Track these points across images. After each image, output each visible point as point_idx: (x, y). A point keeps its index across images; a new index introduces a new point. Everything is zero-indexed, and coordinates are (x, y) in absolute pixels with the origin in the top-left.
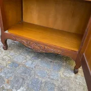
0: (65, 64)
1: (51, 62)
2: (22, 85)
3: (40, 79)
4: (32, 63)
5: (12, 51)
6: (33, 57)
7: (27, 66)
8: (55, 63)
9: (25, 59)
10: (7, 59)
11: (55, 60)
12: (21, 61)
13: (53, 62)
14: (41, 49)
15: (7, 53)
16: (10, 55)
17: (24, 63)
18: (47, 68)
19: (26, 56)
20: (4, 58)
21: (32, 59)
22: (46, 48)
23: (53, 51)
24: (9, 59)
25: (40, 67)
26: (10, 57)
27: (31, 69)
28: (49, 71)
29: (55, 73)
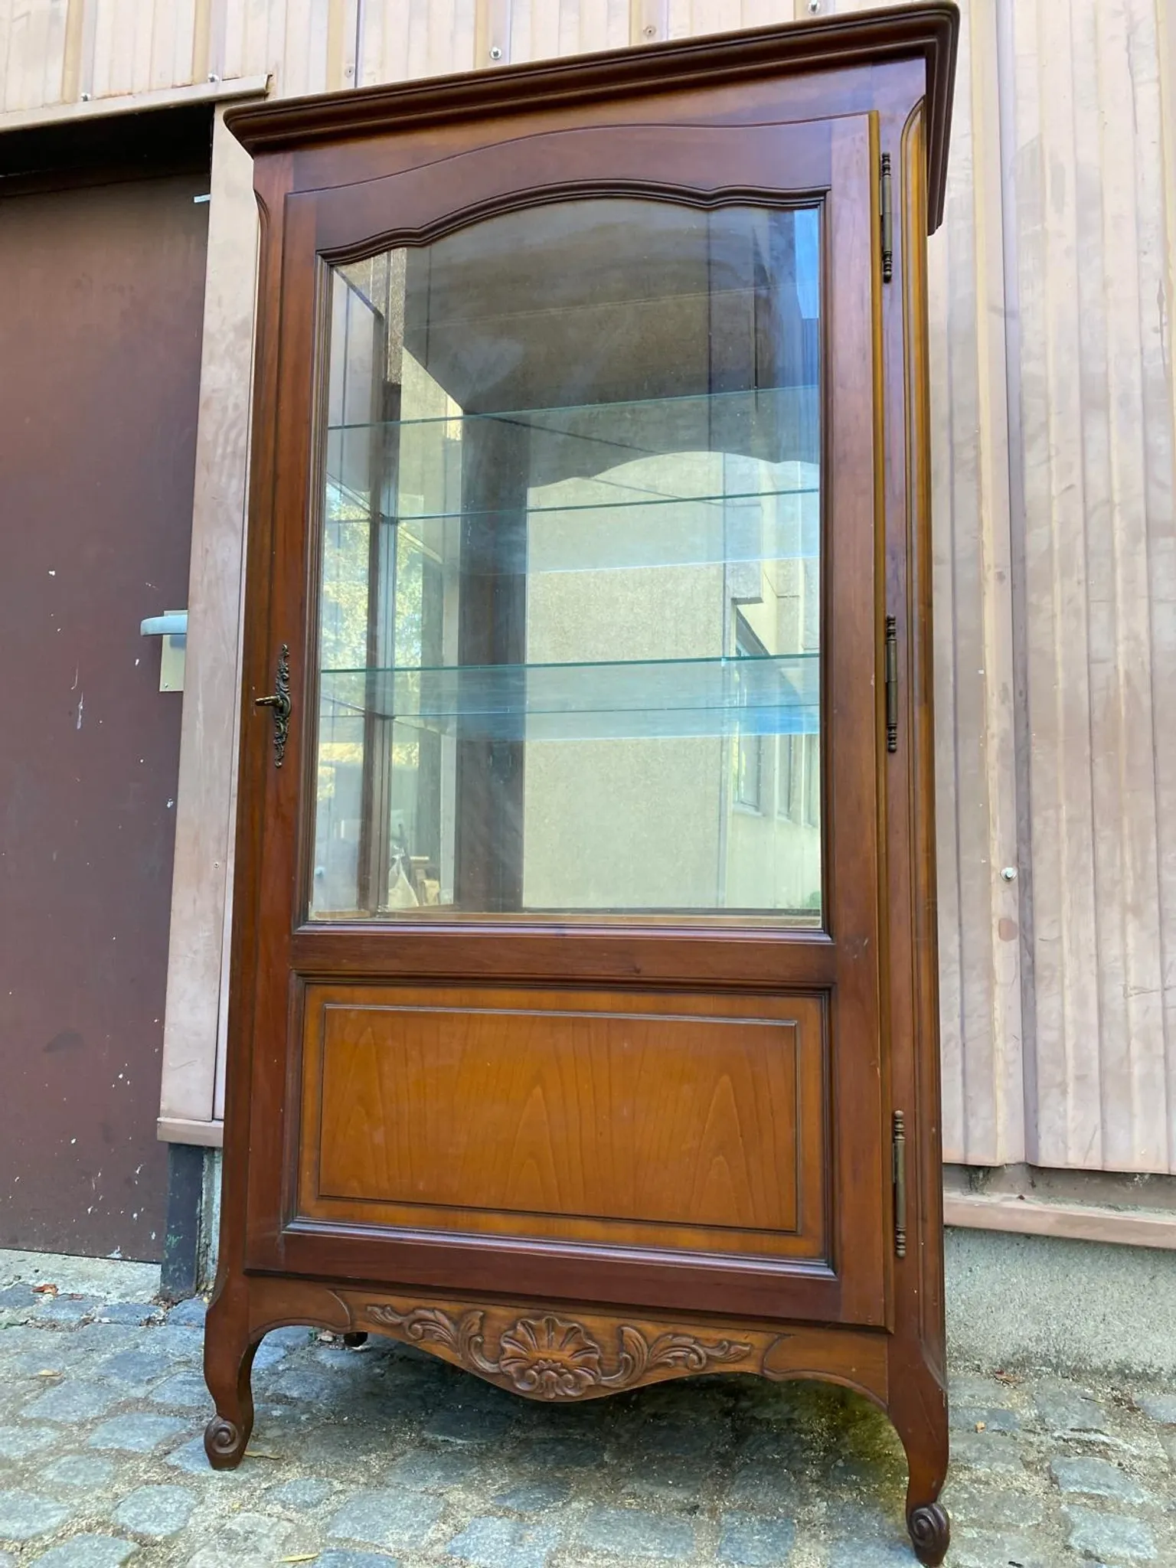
0: (821, 1506)
1: (692, 1510)
4: (517, 1538)
6: (504, 1497)
7: (478, 1561)
8: (736, 1510)
10: (269, 1537)
11: (722, 1493)
12: (406, 1538)
13: (713, 1511)
14: (586, 1364)
15: (245, 1493)
16: (284, 1507)
17: (439, 1549)
18: (665, 1555)
19: (442, 1494)
20: (234, 1528)
21: (508, 1509)
22: (630, 1337)
23: (693, 1361)
24: (288, 1536)
25: (604, 1562)
26: (293, 1515)
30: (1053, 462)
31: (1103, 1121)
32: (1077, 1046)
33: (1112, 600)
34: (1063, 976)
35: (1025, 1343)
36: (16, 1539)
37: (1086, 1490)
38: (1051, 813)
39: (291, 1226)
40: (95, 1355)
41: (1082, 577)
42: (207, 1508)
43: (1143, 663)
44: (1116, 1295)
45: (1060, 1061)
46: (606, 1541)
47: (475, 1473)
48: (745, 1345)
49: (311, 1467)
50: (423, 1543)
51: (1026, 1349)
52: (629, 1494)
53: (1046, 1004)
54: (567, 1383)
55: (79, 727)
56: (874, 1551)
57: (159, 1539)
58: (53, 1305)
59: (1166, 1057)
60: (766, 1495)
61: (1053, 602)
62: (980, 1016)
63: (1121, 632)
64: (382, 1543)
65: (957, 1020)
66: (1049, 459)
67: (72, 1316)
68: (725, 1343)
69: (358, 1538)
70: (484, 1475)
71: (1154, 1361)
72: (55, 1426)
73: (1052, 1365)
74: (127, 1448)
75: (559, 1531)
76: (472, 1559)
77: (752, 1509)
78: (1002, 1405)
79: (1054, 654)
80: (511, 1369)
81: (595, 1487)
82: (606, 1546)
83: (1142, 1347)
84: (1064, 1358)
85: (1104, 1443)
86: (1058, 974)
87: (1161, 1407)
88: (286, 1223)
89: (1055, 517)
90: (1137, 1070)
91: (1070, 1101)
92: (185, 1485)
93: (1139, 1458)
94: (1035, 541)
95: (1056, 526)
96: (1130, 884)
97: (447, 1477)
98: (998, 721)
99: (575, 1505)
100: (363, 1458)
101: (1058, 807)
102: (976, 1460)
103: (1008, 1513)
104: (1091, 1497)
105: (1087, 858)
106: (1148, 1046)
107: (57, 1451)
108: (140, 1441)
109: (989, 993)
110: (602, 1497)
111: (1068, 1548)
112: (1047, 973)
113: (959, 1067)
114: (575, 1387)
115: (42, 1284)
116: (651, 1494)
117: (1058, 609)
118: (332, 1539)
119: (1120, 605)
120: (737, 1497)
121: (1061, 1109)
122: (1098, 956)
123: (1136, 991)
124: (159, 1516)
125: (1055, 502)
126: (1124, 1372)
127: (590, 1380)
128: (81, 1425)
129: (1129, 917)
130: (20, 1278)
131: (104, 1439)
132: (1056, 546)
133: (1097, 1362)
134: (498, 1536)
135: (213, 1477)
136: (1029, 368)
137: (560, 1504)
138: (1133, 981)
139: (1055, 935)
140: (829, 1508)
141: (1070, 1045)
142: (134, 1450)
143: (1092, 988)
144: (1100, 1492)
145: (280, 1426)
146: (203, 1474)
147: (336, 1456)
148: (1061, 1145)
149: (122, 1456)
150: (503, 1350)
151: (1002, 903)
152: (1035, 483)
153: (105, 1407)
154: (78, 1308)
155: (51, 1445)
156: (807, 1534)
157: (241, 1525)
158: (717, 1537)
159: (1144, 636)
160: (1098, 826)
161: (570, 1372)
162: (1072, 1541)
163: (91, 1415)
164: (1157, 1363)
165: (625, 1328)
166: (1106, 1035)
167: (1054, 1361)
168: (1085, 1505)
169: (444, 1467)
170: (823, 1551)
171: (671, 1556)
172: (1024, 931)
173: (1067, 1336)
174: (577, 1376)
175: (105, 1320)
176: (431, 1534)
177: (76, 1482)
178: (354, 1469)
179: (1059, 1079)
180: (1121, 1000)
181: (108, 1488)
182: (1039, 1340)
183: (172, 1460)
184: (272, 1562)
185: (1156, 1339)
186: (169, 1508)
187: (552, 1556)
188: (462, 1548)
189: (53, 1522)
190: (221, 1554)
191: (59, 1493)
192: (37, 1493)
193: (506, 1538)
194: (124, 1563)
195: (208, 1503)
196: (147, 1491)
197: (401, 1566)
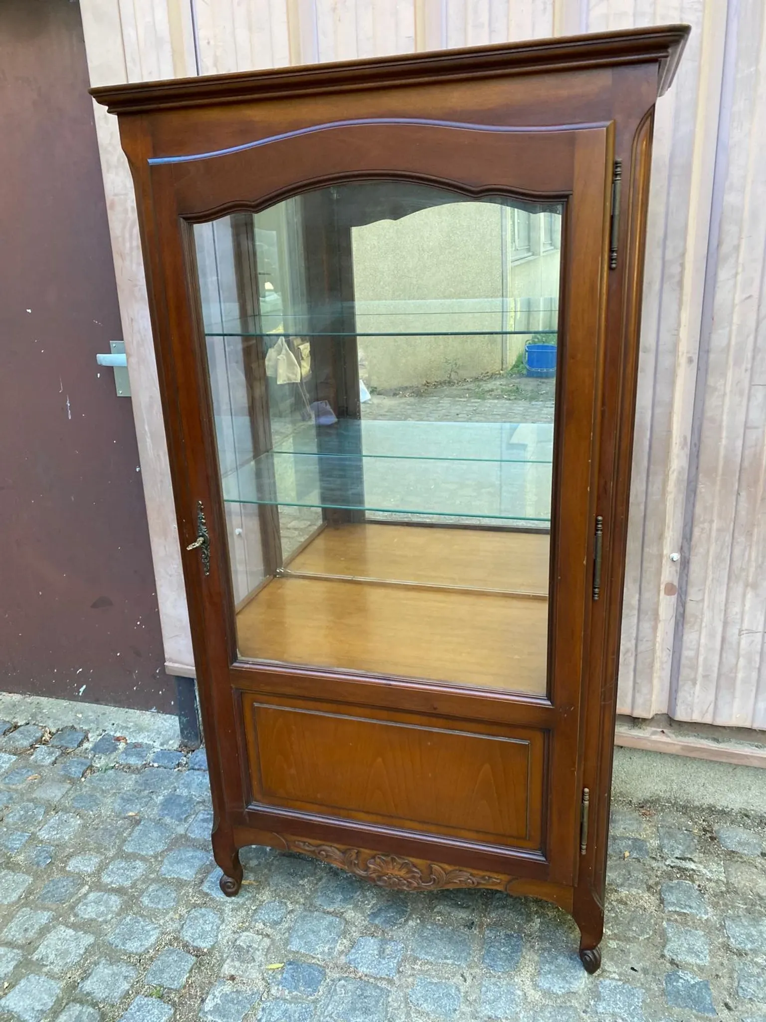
0: (537, 922)
1: (470, 925)
4: (382, 952)
5: (265, 896)
6: (374, 915)
7: (363, 970)
8: (493, 926)
9: (344, 933)
10: (259, 950)
11: (486, 911)
12: (326, 949)
13: (481, 926)
14: (413, 877)
15: (244, 912)
16: (264, 924)
17: (343, 959)
18: (456, 963)
19: (342, 913)
20: (241, 944)
21: (376, 926)
22: (435, 870)
23: (469, 882)
24: (269, 949)
25: (425, 968)
26: (269, 931)
27: (384, 982)
28: (469, 981)
29: (498, 983)
30: (739, 277)
31: (716, 699)
32: (705, 659)
34: (702, 621)
35: (658, 792)
36: (136, 954)
37: (678, 909)
38: (706, 525)
39: (250, 807)
40: (154, 796)
41: (749, 366)
42: (227, 925)
44: (712, 775)
45: (694, 668)
46: (427, 953)
47: (358, 896)
48: (497, 879)
49: (275, 890)
50: (335, 953)
51: (658, 795)
52: (438, 912)
53: (690, 637)
54: (404, 884)
55: (70, 418)
56: (562, 960)
57: (205, 950)
58: (126, 752)
59: (759, 669)
60: (508, 915)
61: (725, 384)
62: (647, 641)
64: (315, 954)
65: (633, 642)
66: (737, 274)
67: (137, 762)
68: (487, 878)
69: (303, 951)
70: (364, 897)
71: (729, 806)
72: (143, 859)
73: (671, 802)
74: (181, 877)
75: (403, 945)
76: (359, 969)
77: (501, 925)
78: (641, 836)
79: (721, 421)
80: (374, 875)
81: (420, 906)
82: (426, 957)
83: (723, 798)
84: (679, 800)
85: (693, 870)
86: (699, 620)
87: (729, 837)
88: (247, 805)
89: (736, 319)
90: (740, 675)
91: (698, 687)
92: (214, 908)
93: (710, 880)
94: (718, 339)
95: (734, 327)
96: (752, 570)
97: (345, 900)
98: (678, 461)
99: (410, 923)
100: (301, 882)
101: (711, 521)
102: (622, 885)
103: (634, 928)
104: (679, 914)
105: (726, 554)
106: (750, 661)
107: (146, 880)
108: (187, 873)
109: (655, 629)
110: (424, 914)
111: (663, 956)
112: (692, 620)
113: (632, 667)
114: (408, 887)
115: (118, 735)
116: (449, 913)
117: (728, 390)
118: (290, 952)
120: (494, 915)
121: (692, 692)
122: (725, 611)
123: (747, 632)
124: (203, 935)
125: (737, 309)
126: (711, 809)
127: (416, 885)
128: (156, 857)
129: (749, 589)
130: (105, 731)
131: (169, 871)
132: (733, 342)
133: (697, 803)
134: (372, 952)
135: (227, 902)
136: (730, 198)
137: (403, 920)
138: (746, 626)
139: (700, 598)
140: (541, 923)
141: (701, 659)
142: (185, 878)
143: (720, 629)
144: (685, 911)
145: (258, 858)
146: (222, 900)
147: (287, 882)
148: (689, 710)
149: (180, 884)
150: (369, 868)
151: (669, 574)
152: (722, 296)
153: (166, 843)
154: (140, 756)
155: (143, 875)
156: (528, 945)
157: (245, 942)
158: (483, 948)
160: (736, 535)
161: (405, 880)
162: (666, 952)
163: (159, 849)
164: (731, 806)
165: (433, 866)
166: (724, 655)
167: (673, 802)
168: (676, 920)
169: (343, 889)
170: (536, 958)
171: (459, 963)
172: (680, 591)
173: (682, 791)
174: (408, 881)
175: (156, 765)
176: (339, 947)
177: (160, 907)
178: (297, 892)
179: (692, 676)
180: (736, 637)
181: (176, 912)
182: (665, 791)
183: (205, 888)
184: (262, 968)
185: (732, 796)
186: (208, 928)
187: (399, 964)
188: (354, 960)
189: (153, 940)
190: (237, 964)
191: (152, 915)
192: (142, 916)
193: (376, 952)
194: (191, 971)
195: (226, 921)
196: (196, 914)
197: (325, 974)
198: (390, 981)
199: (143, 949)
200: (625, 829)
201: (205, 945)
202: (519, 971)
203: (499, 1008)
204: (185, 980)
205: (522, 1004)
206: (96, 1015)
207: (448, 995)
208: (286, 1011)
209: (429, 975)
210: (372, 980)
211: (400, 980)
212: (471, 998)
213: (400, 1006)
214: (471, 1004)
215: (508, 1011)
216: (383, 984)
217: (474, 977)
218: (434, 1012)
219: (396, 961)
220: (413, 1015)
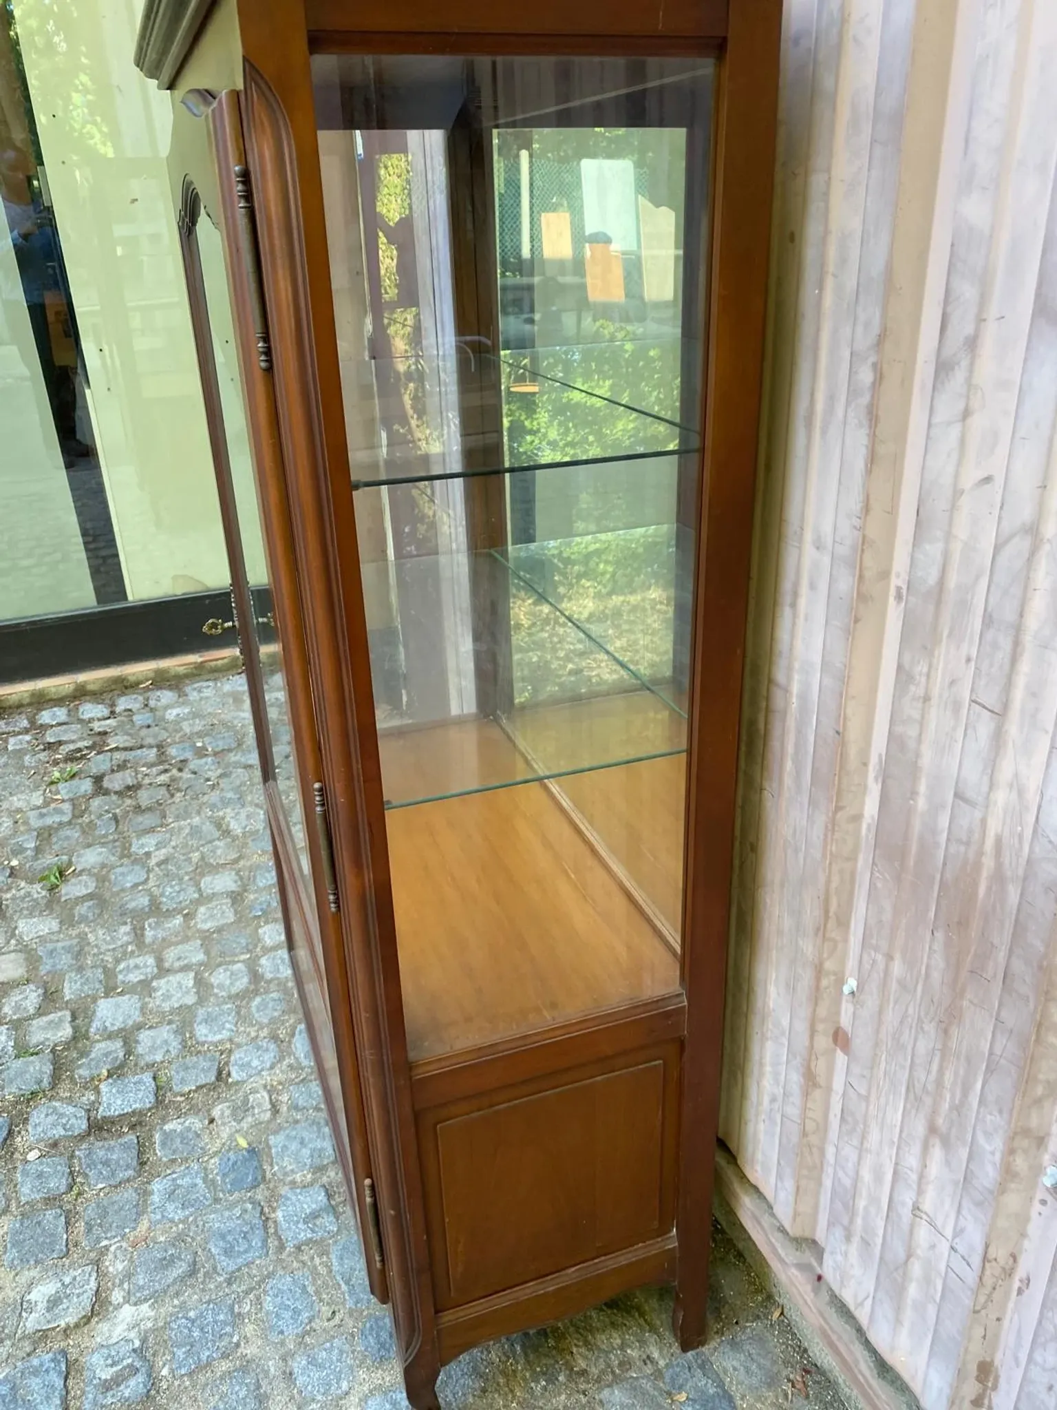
2: (156, 1298)
3: (249, 1329)
4: (315, 1215)
7: (279, 1214)
9: (319, 1169)
10: (253, 1117)
16: (289, 1100)
17: (284, 1190)
18: (347, 1295)
20: (252, 1100)
24: (261, 1123)
25: (322, 1270)
26: (284, 1109)
27: (276, 1243)
28: (332, 1323)
29: (345, 1355)
32: (866, 1211)
33: (1001, 714)
35: (837, 1374)
36: (196, 1039)
41: (974, 652)
42: (269, 1074)
43: (1021, 837)
45: (848, 1210)
46: (340, 1258)
50: (289, 1178)
53: (846, 1149)
57: (230, 1080)
61: (928, 676)
62: (796, 1105)
63: (1006, 771)
64: (277, 1162)
65: (781, 1090)
75: (336, 1230)
76: (279, 1211)
79: (918, 755)
89: (962, 531)
90: (911, 1291)
91: (853, 1249)
92: (283, 1050)
94: (924, 565)
95: (957, 548)
96: (945, 1106)
101: (890, 957)
105: (907, 1039)
106: (927, 1278)
109: (803, 1091)
112: (851, 1120)
113: (777, 1130)
117: (935, 692)
118: (267, 1141)
119: (1013, 729)
121: (844, 1249)
122: (898, 1150)
123: (926, 1218)
124: (244, 1067)
125: (963, 501)
129: (936, 1138)
132: (952, 581)
134: (307, 1207)
138: (925, 1205)
139: (864, 1092)
143: (888, 1176)
159: (1032, 797)
166: (890, 1230)
171: (349, 1298)
177: (257, 1015)
179: (845, 1222)
180: (909, 1212)
181: (259, 1029)
184: (235, 1134)
186: (255, 1063)
187: (309, 1242)
188: (288, 1199)
189: (218, 1037)
190: (227, 1112)
191: (242, 1017)
192: (238, 1013)
193: (308, 1211)
194: (201, 1087)
195: (273, 1071)
196: (265, 1045)
197: (255, 1187)
198: (281, 1247)
199: (204, 1039)
200: (735, 1369)
201: (236, 1075)
202: (377, 1368)
203: (309, 1376)
204: (187, 1090)
205: (330, 1398)
206: (118, 1062)
207: (297, 1312)
208: (196, 1185)
209: (314, 1279)
210: (272, 1231)
211: (289, 1255)
212: (308, 1339)
213: (255, 1276)
214: (300, 1343)
215: (309, 1388)
216: (272, 1243)
217: (340, 1326)
218: (267, 1313)
219: (309, 1236)
220: (251, 1296)
